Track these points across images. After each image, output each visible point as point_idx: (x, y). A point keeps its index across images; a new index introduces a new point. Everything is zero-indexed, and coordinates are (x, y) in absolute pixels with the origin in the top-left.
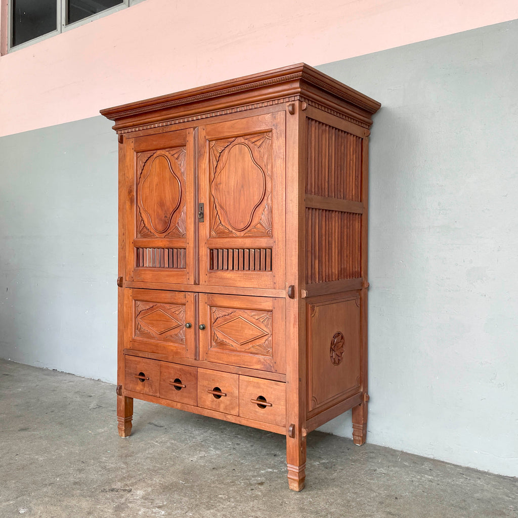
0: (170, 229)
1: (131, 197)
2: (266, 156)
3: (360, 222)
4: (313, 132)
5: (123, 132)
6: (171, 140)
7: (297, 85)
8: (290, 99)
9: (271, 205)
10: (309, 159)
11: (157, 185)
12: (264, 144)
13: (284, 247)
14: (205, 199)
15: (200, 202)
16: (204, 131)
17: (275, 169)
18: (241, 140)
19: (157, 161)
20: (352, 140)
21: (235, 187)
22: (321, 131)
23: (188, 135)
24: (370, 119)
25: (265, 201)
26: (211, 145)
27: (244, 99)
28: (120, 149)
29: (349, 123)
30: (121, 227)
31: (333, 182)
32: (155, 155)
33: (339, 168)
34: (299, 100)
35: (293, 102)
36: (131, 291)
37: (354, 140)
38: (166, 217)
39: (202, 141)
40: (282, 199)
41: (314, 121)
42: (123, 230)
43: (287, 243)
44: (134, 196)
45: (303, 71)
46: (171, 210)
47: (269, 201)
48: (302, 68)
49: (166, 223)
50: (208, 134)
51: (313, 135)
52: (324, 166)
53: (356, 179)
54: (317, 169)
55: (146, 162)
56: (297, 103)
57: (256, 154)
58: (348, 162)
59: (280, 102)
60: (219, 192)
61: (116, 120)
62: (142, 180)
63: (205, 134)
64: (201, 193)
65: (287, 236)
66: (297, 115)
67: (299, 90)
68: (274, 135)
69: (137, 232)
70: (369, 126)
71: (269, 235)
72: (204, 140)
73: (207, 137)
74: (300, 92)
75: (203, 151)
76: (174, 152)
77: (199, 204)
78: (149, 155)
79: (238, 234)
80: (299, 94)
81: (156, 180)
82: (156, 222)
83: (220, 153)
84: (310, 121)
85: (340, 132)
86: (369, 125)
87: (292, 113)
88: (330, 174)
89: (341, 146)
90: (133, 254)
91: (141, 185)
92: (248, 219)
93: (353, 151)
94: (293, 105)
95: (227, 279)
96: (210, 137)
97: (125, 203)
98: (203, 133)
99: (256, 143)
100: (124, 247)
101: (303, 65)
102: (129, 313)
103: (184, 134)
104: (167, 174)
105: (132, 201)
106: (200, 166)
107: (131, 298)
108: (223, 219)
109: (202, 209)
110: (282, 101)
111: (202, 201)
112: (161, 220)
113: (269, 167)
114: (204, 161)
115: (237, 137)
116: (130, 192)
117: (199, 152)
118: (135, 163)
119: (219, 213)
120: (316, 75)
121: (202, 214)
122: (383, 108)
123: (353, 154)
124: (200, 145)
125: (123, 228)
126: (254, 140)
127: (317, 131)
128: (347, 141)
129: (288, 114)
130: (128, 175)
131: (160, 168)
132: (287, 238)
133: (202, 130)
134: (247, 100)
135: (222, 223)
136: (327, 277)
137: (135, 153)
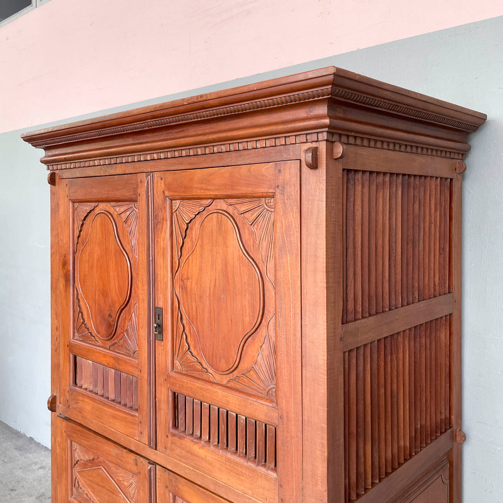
0: (117, 338)
1: (65, 271)
2: (265, 244)
3: (448, 328)
4: (358, 194)
5: (55, 167)
6: (116, 190)
7: (323, 110)
8: (308, 137)
9: (274, 339)
10: (350, 251)
11: (99, 259)
12: (260, 219)
13: (300, 435)
14: (164, 301)
15: (156, 306)
16: (163, 181)
17: (280, 274)
18: (221, 204)
19: (98, 219)
20: (433, 187)
21: (212, 291)
22: (374, 187)
23: (140, 185)
24: (466, 143)
25: (262, 331)
26: (174, 207)
27: (225, 131)
28: (53, 194)
29: (429, 159)
30: (54, 316)
31: (399, 277)
32: (97, 211)
33: (410, 245)
34: (327, 140)
35: (314, 145)
36: (65, 423)
37: (436, 185)
38: (110, 315)
39: (159, 199)
40: (295, 335)
41: (360, 174)
42: (56, 321)
43: (305, 427)
44: (69, 271)
45: (333, 84)
46: (117, 307)
47: (272, 333)
48: (332, 77)
49: (110, 326)
50: (169, 187)
51: (359, 202)
52: (380, 254)
53: (440, 254)
54: (366, 263)
55: (84, 220)
56: (323, 147)
57: (246, 236)
58: (427, 229)
59: (289, 141)
60: (187, 294)
61: (46, 149)
62: (80, 247)
63: (163, 187)
64: (158, 290)
65: (305, 413)
66: (322, 171)
67: (327, 121)
68: (280, 206)
69: (74, 329)
70: (463, 155)
71: (272, 397)
72: (162, 197)
73: (167, 193)
74: (329, 126)
75: (160, 217)
76: (122, 209)
77: (155, 308)
78: (88, 209)
79: (217, 378)
80: (327, 129)
81: (97, 252)
82: (98, 322)
83: (187, 224)
84: (351, 174)
85: (412, 178)
86: (464, 153)
87: (314, 166)
88: (393, 264)
89: (414, 203)
90: (68, 364)
91: (78, 255)
92: (234, 357)
93: (436, 205)
94: (315, 152)
95: (199, 457)
96: (172, 194)
97: (58, 280)
98: (160, 186)
99: (246, 215)
100: (58, 349)
101: (333, 71)
102: (62, 457)
103: (134, 182)
104: (113, 245)
105: (67, 280)
106: (158, 242)
107: (64, 434)
108: (193, 343)
109: (161, 317)
110: (292, 140)
111: (160, 304)
112: (103, 317)
113: (271, 265)
114: (163, 234)
115: (214, 199)
116: (65, 264)
117: (156, 217)
118: (71, 219)
119: (187, 331)
120: (363, 88)
121: (160, 328)
122: (488, 121)
123: (436, 210)
124: (156, 206)
125: (57, 319)
126: (243, 208)
127: (366, 190)
128: (425, 191)
129: (305, 169)
130: (62, 238)
131: (102, 233)
132: (306, 418)
133: (159, 179)
134: (230, 134)
135: (192, 349)
136: (390, 463)
137: (71, 204)
